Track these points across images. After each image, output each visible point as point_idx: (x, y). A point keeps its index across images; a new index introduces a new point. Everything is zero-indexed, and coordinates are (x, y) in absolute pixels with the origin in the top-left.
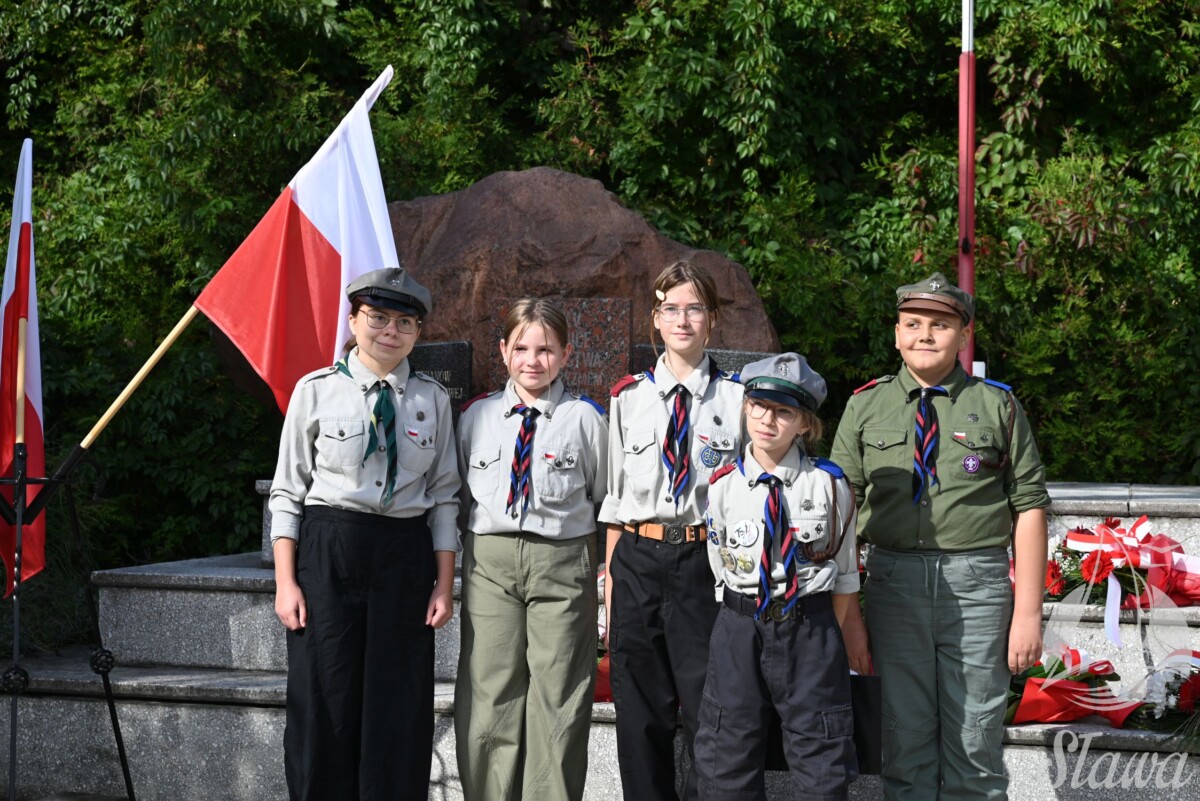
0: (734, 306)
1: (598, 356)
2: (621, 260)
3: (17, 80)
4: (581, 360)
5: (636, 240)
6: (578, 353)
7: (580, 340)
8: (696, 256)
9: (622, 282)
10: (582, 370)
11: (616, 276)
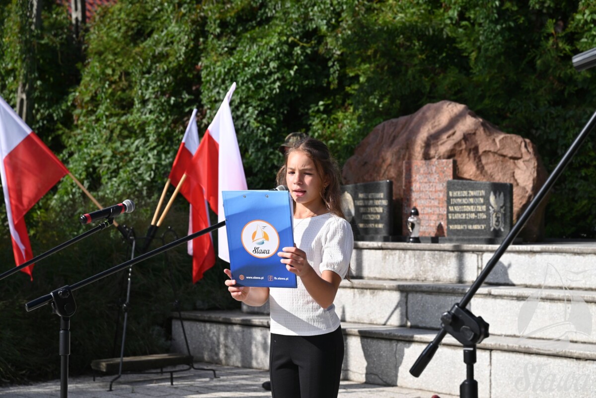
0: (522, 160)
1: (441, 185)
2: (463, 142)
3: (332, 66)
4: (435, 187)
5: (473, 132)
6: (434, 184)
7: (435, 178)
8: (503, 138)
9: (463, 151)
10: (436, 192)
11: (461, 149)
